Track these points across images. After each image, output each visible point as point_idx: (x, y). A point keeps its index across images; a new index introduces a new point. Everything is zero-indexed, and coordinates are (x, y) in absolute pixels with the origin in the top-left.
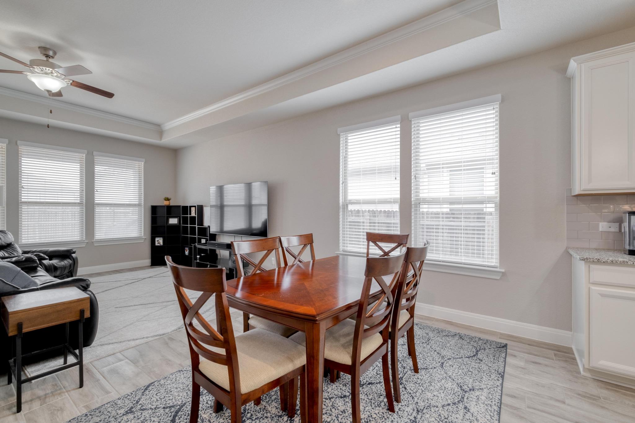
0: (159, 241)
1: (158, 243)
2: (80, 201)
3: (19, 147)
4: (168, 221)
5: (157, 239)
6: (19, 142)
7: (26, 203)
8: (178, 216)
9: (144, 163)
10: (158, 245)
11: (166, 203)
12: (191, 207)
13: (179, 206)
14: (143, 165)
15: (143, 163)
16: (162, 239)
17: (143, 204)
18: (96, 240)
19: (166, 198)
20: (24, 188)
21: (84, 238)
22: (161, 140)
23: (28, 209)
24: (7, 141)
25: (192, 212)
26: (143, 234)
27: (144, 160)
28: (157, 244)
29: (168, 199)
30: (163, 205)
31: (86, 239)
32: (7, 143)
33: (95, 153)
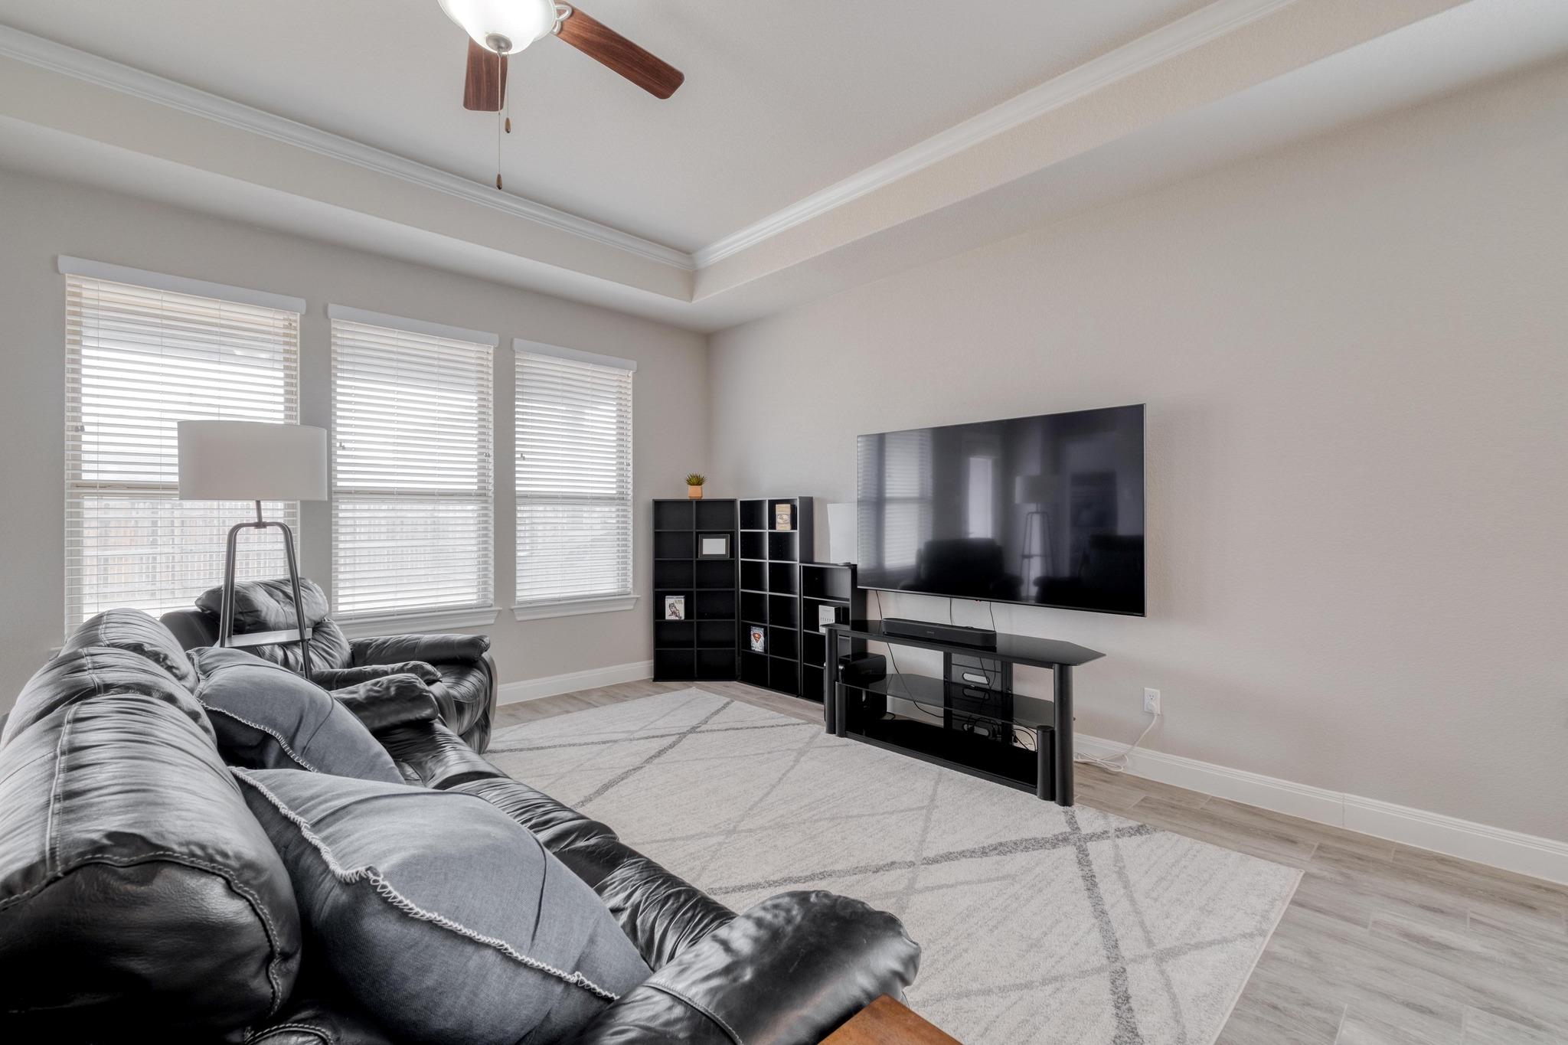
0: (676, 607)
1: (674, 613)
2: (480, 488)
3: (333, 326)
4: (698, 546)
5: (669, 600)
6: (333, 308)
7: (348, 492)
8: (728, 533)
9: (634, 374)
10: (673, 618)
11: (692, 493)
12: (773, 504)
13: (732, 502)
14: (630, 380)
15: (631, 374)
16: (683, 600)
17: (630, 497)
18: (521, 603)
19: (693, 477)
20: (344, 448)
21: (492, 596)
22: (691, 297)
23: (354, 510)
24: (302, 304)
25: (778, 520)
26: (630, 586)
27: (634, 363)
28: (669, 616)
29: (697, 481)
30: (686, 497)
31: (496, 599)
32: (304, 312)
33: (517, 342)
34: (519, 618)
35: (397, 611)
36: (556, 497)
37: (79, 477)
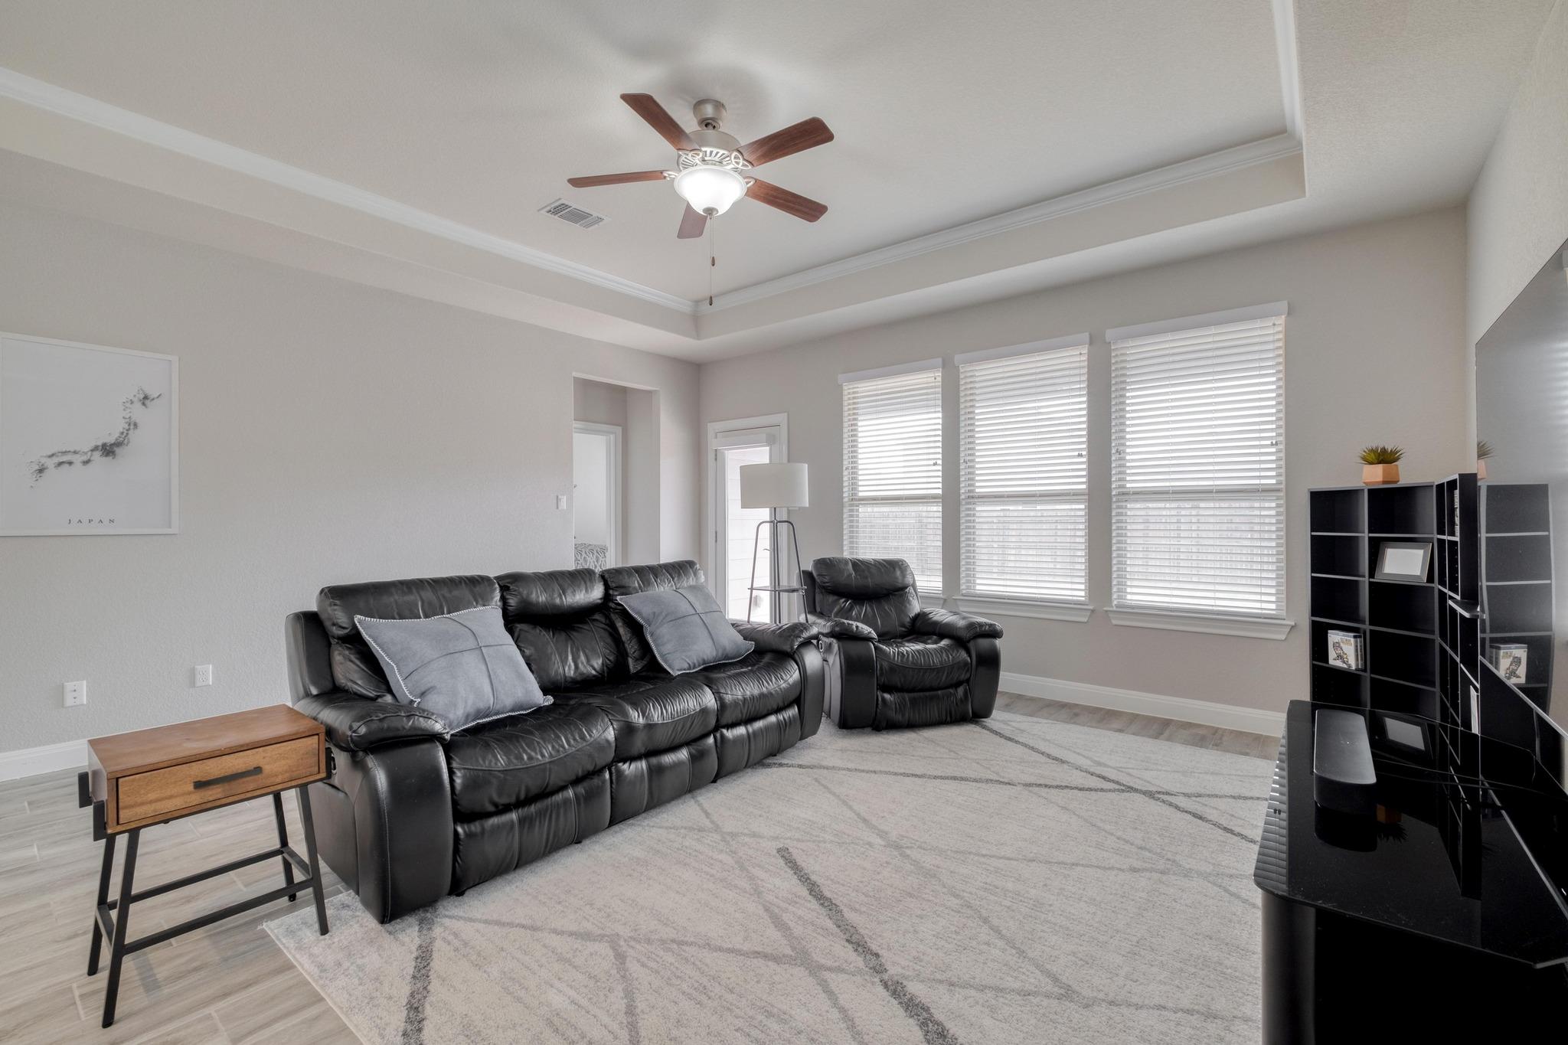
0: (1344, 649)
1: (1339, 657)
3: (961, 370)
4: (1379, 562)
5: (1334, 637)
8: (1427, 539)
9: (1286, 318)
10: (1339, 664)
11: (1374, 477)
12: (1450, 487)
13: (1431, 488)
14: (1280, 329)
15: (1281, 321)
16: (1355, 640)
17: (1283, 488)
18: (1117, 606)
24: (940, 361)
26: (1284, 607)
28: (1333, 661)
29: (1384, 457)
32: (941, 368)
33: (1110, 334)
34: (1114, 622)
35: (1008, 596)
36: (1167, 493)
37: (856, 494)
